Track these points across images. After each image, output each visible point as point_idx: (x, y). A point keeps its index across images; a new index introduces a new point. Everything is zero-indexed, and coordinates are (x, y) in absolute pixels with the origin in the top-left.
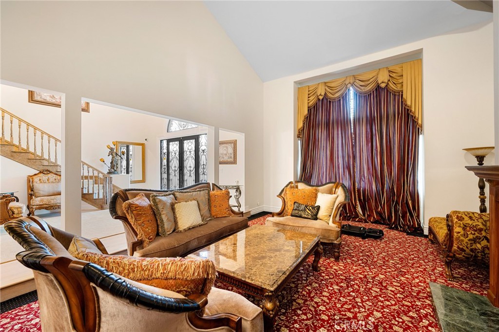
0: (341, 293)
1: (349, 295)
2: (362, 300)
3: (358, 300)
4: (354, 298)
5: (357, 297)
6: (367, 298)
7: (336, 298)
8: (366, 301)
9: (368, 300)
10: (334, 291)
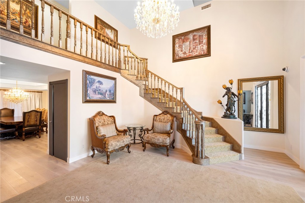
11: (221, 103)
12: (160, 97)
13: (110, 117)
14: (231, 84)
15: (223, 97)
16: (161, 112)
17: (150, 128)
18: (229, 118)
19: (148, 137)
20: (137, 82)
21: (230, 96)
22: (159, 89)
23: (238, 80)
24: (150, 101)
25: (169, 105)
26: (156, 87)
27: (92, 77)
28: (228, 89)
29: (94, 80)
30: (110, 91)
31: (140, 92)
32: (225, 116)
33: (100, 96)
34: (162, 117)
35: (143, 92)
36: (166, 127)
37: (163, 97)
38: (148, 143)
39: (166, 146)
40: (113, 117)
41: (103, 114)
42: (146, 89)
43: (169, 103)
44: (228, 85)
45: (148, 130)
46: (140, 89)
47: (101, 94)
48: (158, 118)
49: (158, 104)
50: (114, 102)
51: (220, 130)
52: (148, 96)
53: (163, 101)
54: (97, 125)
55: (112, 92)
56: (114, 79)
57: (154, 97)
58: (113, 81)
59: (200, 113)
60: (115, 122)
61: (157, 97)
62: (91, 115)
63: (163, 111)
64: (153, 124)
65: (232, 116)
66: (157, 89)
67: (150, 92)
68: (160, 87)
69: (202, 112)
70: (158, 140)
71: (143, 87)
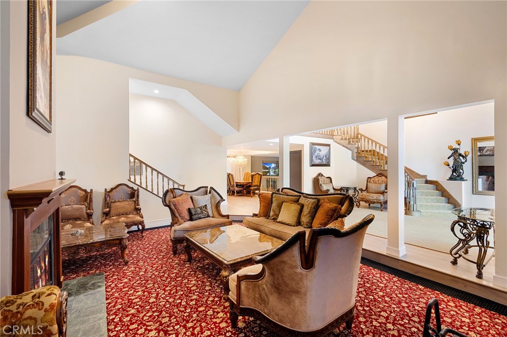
0: (187, 296)
1: (179, 298)
2: (168, 302)
3: (171, 300)
4: (175, 299)
5: (173, 301)
6: (167, 306)
7: (185, 290)
8: (166, 303)
9: (164, 306)
10: (192, 293)
11: (448, 165)
12: (374, 160)
13: (327, 178)
14: (459, 145)
15: (449, 158)
16: (375, 175)
17: (364, 189)
18: (455, 179)
19: (362, 195)
20: (349, 146)
21: (457, 157)
22: (373, 150)
23: (472, 139)
24: (364, 165)
25: (384, 168)
26: (370, 149)
27: (315, 146)
28: (456, 151)
29: (316, 148)
30: (326, 156)
31: (352, 155)
32: (451, 179)
33: (320, 161)
34: (376, 179)
35: (355, 155)
36: (380, 188)
37: (377, 159)
38: (363, 201)
39: (380, 203)
40: (329, 177)
41: (322, 175)
42: (358, 153)
43: (384, 165)
44: (456, 146)
45: (362, 190)
46: (353, 153)
47: (320, 159)
48: (372, 180)
49: (372, 167)
50: (329, 165)
51: (444, 193)
52: (361, 159)
53: (378, 164)
54: (320, 183)
55: (327, 157)
56: (329, 145)
57: (367, 160)
58: (328, 147)
59: (425, 176)
60: (331, 182)
61: (370, 160)
62: (315, 175)
63: (378, 173)
64: (367, 185)
65: (459, 178)
66: (370, 151)
67: (363, 155)
68: (374, 149)
69: (426, 176)
70: (373, 197)
71: (356, 150)
